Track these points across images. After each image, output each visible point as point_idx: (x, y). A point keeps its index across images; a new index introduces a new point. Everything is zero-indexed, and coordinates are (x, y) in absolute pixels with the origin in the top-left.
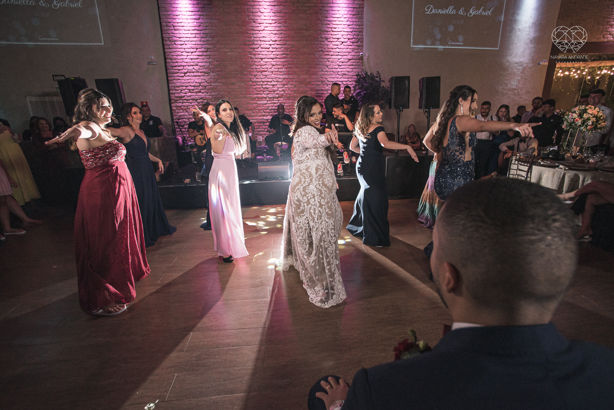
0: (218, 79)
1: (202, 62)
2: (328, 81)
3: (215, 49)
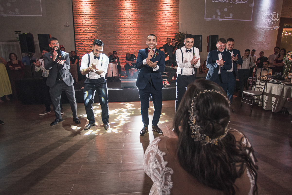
0: (101, 35)
1: (93, 26)
2: (160, 36)
3: (100, 19)
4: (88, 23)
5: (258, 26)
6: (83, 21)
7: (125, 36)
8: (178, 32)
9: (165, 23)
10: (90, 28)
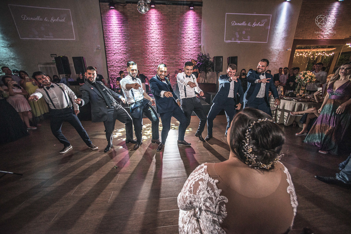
1: (123, 48)
3: (129, 42)
4: (118, 46)
6: (113, 44)
8: (200, 54)
9: (189, 45)
10: (120, 51)
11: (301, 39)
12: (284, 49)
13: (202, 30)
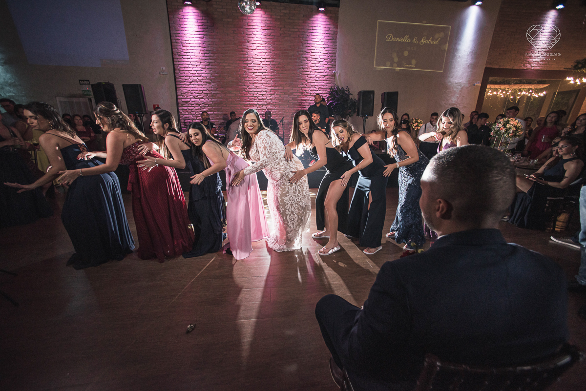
0: (217, 88)
1: (205, 74)
2: (307, 92)
3: (216, 63)
4: (196, 69)
5: (451, 79)
6: (189, 66)
7: (254, 92)
8: (334, 86)
9: (315, 72)
10: (199, 78)
11: (497, 67)
12: (469, 83)
13: (337, 47)
